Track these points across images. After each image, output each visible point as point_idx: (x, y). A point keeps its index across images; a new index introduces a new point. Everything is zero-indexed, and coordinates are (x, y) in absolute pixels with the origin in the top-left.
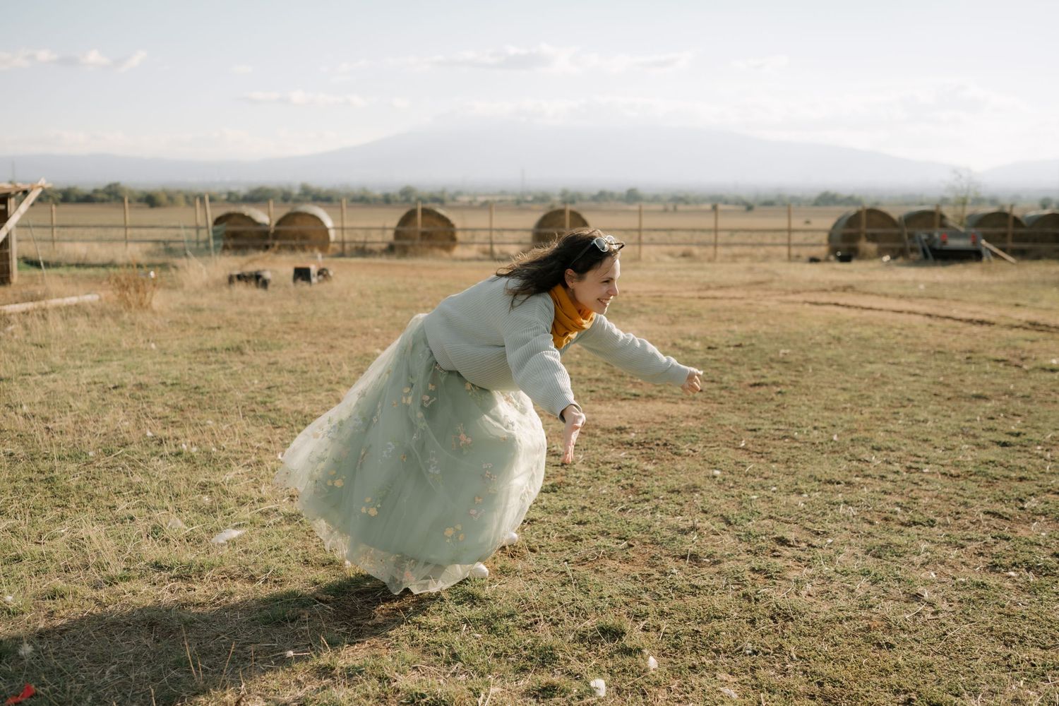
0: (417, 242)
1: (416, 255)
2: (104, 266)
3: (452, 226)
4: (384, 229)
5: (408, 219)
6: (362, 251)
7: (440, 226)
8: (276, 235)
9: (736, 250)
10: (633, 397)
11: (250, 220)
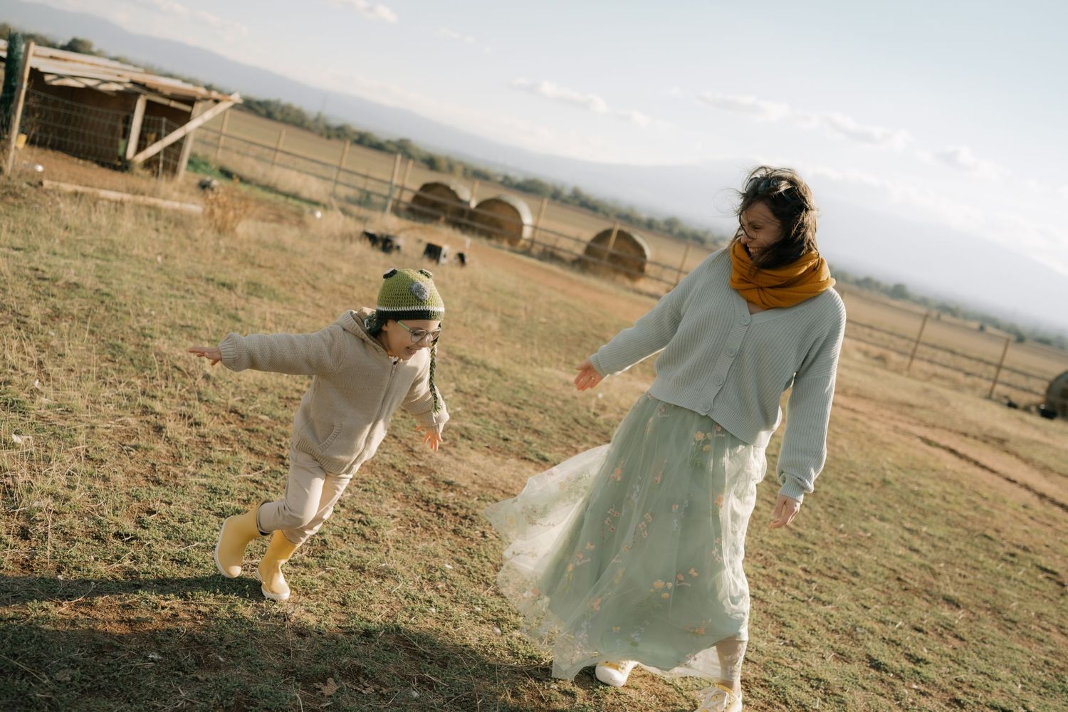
0: (605, 262)
1: (595, 273)
2: (287, 195)
3: (645, 256)
4: (578, 240)
5: (603, 237)
6: (550, 255)
7: (633, 253)
8: (472, 215)
9: (940, 370)
10: (537, 460)
11: (453, 194)
